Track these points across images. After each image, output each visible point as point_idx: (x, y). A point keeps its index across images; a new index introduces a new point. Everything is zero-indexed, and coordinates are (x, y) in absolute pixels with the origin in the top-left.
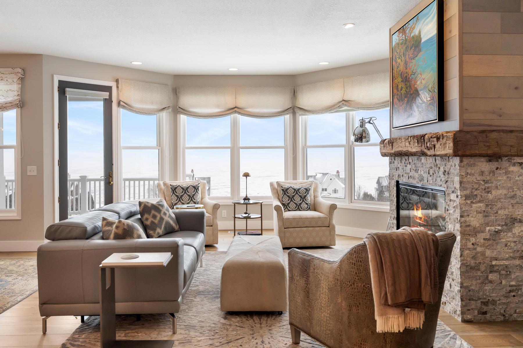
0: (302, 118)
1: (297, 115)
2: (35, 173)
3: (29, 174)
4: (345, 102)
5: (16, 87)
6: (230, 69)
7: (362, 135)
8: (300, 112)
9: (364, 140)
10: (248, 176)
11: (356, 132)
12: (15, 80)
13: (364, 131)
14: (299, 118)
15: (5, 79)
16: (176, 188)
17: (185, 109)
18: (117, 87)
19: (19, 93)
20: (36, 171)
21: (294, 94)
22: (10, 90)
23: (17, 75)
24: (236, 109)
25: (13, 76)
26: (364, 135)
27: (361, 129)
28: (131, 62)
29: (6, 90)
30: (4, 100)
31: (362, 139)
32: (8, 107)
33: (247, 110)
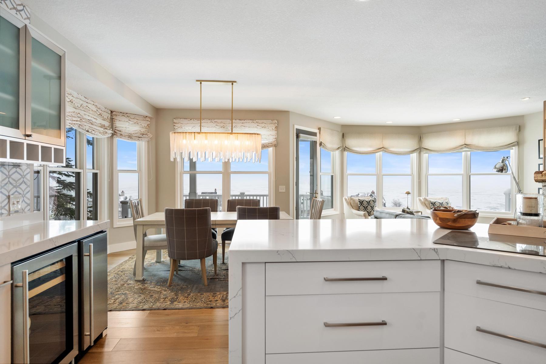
0: (425, 155)
1: (422, 153)
2: (284, 191)
3: (280, 191)
4: (466, 145)
5: (274, 133)
6: (387, 122)
7: (503, 168)
8: (425, 151)
9: (504, 171)
10: (409, 193)
11: (497, 166)
12: (274, 128)
13: (504, 165)
14: (423, 155)
15: (267, 127)
16: (363, 201)
17: (350, 148)
18: (320, 133)
19: (276, 137)
20: (285, 189)
21: (420, 139)
22: (271, 135)
23: (275, 125)
24: (383, 149)
25: (272, 125)
26: (504, 168)
27: (502, 164)
28: (333, 117)
29: (268, 135)
30: (267, 141)
31: (502, 171)
32: (270, 146)
33: (389, 149)
